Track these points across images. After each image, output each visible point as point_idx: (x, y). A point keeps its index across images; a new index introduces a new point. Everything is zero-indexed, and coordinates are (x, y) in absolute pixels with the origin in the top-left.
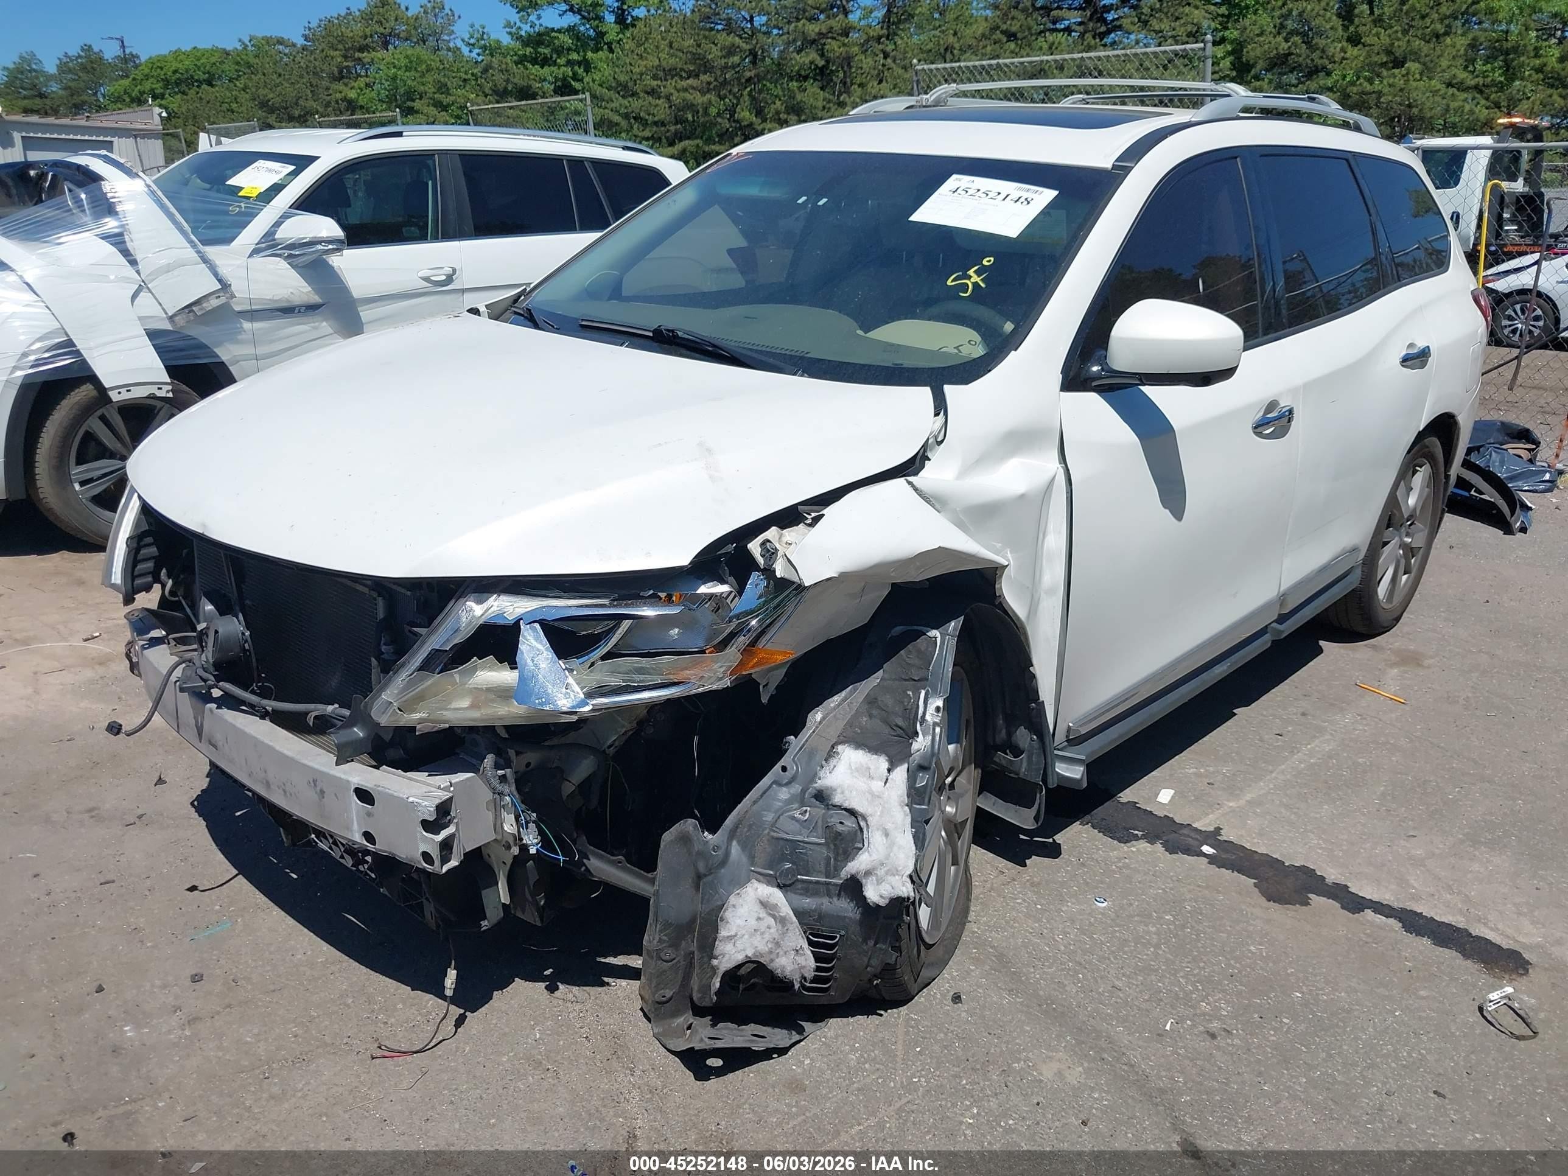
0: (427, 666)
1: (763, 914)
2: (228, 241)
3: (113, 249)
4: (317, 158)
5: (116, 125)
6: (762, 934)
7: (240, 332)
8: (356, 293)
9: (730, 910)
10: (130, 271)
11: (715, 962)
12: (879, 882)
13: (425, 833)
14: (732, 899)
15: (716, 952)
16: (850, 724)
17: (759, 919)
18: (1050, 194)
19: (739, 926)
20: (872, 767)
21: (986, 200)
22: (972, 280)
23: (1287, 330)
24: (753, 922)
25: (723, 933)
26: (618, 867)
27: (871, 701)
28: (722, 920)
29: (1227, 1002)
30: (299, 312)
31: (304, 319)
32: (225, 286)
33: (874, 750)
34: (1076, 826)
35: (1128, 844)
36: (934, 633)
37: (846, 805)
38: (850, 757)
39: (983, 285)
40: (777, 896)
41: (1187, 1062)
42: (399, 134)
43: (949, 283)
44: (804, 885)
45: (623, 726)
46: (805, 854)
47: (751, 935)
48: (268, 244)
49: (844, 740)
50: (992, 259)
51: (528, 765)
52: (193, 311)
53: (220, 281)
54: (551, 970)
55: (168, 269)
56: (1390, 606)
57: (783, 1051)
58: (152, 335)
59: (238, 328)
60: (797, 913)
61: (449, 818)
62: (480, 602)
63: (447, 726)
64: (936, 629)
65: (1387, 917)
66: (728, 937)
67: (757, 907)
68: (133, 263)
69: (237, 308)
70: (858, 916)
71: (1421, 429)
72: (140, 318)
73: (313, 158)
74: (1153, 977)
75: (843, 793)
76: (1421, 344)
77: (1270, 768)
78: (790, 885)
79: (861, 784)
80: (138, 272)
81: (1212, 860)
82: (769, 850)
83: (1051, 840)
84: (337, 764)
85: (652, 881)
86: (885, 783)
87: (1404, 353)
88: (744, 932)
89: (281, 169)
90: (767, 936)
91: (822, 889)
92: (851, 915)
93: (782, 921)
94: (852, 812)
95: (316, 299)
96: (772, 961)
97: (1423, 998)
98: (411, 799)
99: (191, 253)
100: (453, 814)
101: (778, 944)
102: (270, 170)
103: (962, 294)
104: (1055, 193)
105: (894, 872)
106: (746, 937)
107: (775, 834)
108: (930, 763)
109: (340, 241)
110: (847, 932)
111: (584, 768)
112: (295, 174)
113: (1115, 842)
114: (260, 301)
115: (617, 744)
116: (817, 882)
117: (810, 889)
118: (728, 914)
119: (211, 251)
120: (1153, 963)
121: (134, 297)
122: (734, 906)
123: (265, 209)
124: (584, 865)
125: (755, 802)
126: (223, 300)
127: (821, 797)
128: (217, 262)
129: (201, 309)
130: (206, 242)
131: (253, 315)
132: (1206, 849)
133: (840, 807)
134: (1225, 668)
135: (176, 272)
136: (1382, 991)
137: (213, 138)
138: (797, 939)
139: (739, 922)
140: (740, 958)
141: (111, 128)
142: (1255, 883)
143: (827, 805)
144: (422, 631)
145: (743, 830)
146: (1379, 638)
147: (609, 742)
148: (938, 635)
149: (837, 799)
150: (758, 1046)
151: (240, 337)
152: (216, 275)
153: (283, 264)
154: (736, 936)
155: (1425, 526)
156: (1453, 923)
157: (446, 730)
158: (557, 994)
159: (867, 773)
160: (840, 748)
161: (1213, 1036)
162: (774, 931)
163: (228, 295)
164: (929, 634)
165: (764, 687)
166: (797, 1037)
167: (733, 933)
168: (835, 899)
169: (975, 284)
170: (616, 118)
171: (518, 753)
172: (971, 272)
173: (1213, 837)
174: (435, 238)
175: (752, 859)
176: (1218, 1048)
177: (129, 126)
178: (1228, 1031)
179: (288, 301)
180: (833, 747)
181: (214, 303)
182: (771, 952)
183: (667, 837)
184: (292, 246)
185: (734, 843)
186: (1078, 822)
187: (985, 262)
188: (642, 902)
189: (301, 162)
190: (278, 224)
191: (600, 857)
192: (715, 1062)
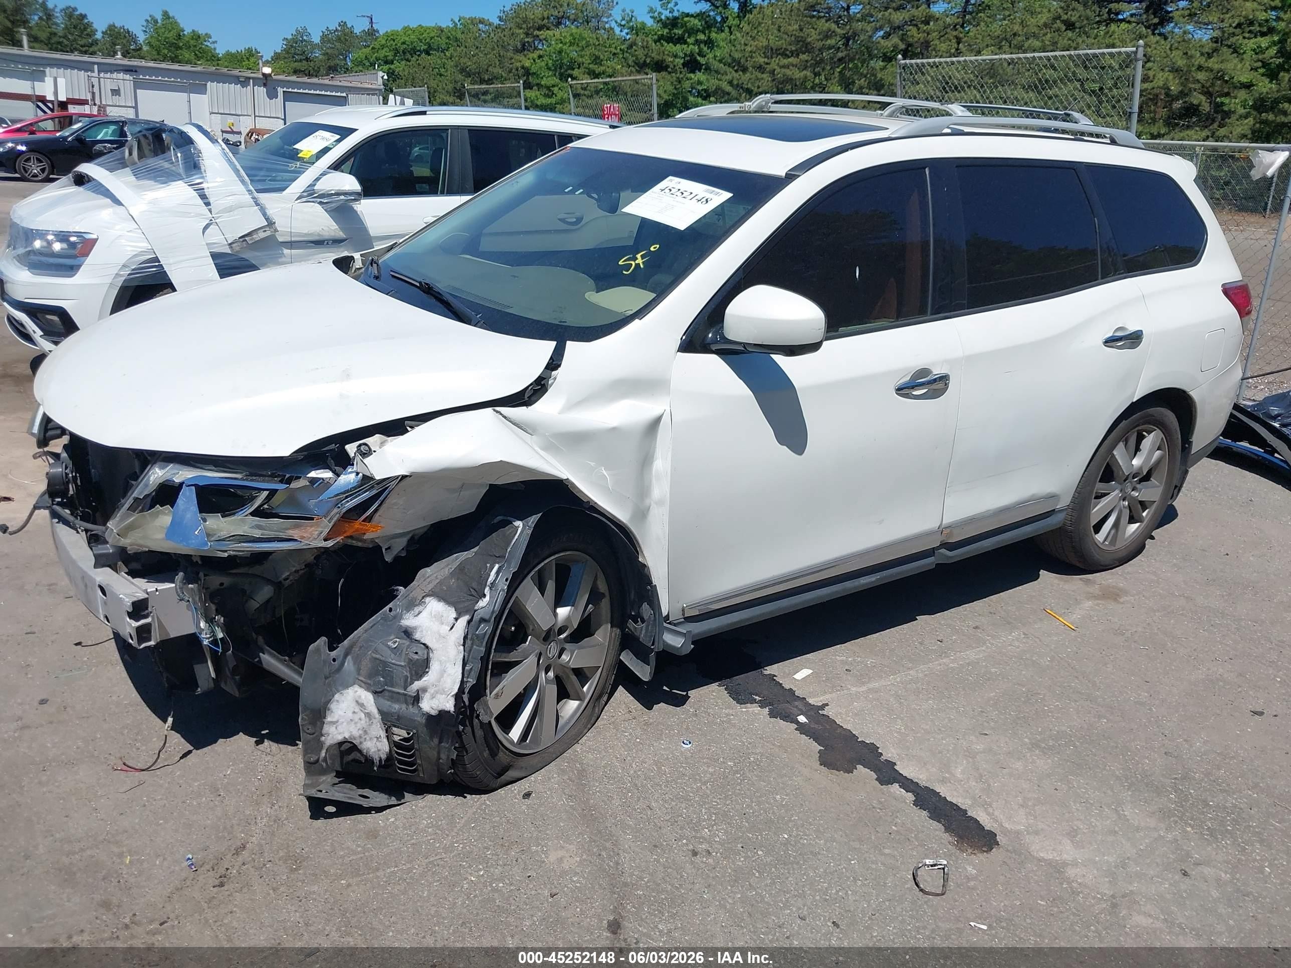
0: (132, 508)
1: (357, 709)
2: (282, 189)
3: (195, 194)
4: (356, 130)
5: (350, 85)
6: (356, 723)
7: (281, 257)
8: (372, 232)
9: (334, 703)
10: (205, 209)
11: (323, 738)
12: (433, 697)
13: (128, 619)
14: (337, 696)
15: (324, 731)
16: (441, 583)
17: (354, 712)
18: (726, 195)
19: (340, 716)
20: (445, 615)
21: (680, 198)
22: (637, 262)
23: (966, 310)
24: (350, 715)
25: (329, 719)
26: (283, 664)
27: (461, 569)
28: (329, 710)
29: (726, 832)
30: (328, 244)
31: (331, 250)
32: (271, 223)
33: (448, 602)
34: (714, 686)
35: (742, 706)
36: (519, 524)
37: (423, 641)
38: (434, 606)
39: (642, 266)
40: (367, 698)
41: (661, 868)
42: (424, 113)
43: (620, 263)
44: (390, 694)
45: (294, 567)
46: (392, 672)
47: (348, 723)
48: (310, 194)
49: (433, 594)
50: (658, 246)
51: (222, 584)
52: (246, 240)
53: (267, 219)
54: (267, 731)
55: (230, 209)
56: (1113, 548)
57: (380, 810)
58: (214, 256)
59: (280, 254)
60: (380, 712)
61: (146, 612)
62: (162, 468)
63: (147, 550)
64: (521, 520)
65: (907, 791)
66: (332, 722)
67: (354, 704)
68: (208, 204)
69: (281, 239)
70: (424, 721)
71: (1134, 400)
72: (207, 244)
73: (352, 131)
74: (683, 805)
75: (422, 631)
76: (1132, 328)
77: (910, 665)
78: (381, 692)
79: (435, 626)
80: (210, 211)
81: (801, 728)
82: (370, 666)
83: (685, 693)
84: (95, 567)
85: (300, 674)
86: (451, 628)
87: (1110, 334)
88: (343, 720)
89: (330, 138)
90: (359, 726)
91: (402, 698)
92: (419, 719)
93: (368, 715)
94: (426, 646)
95: (341, 235)
96: (361, 743)
97: (885, 855)
98: (121, 596)
99: (248, 198)
100: (150, 609)
101: (366, 732)
102: (323, 138)
103: (624, 272)
104: (731, 195)
105: (443, 692)
106: (345, 724)
107: (374, 655)
108: (491, 618)
109: (358, 194)
110: (417, 731)
111: (265, 593)
112: (339, 141)
113: (735, 702)
114: (300, 235)
115: (291, 578)
116: (398, 693)
117: (395, 697)
118: (333, 706)
119: (264, 198)
120: (691, 795)
121: (206, 228)
122: (338, 701)
123: (310, 169)
124: (259, 657)
125: (366, 631)
126: (268, 233)
127: (407, 633)
128: (267, 206)
129: (251, 239)
130: (258, 191)
131: (291, 245)
132: (802, 719)
133: (418, 641)
134: (874, 579)
135: (236, 212)
136: (856, 845)
137: (398, 98)
138: (378, 730)
139: (341, 713)
140: (340, 738)
141: (346, 87)
142: (820, 750)
143: (411, 639)
144: (133, 482)
145: (356, 649)
146: (1098, 574)
147: (284, 576)
148: (521, 525)
149: (417, 636)
150: (365, 803)
151: (280, 260)
152: (264, 214)
153: (319, 208)
154: (337, 722)
155: (1161, 484)
156: (959, 804)
157: (146, 552)
158: (261, 747)
159: (439, 618)
160: (427, 599)
161: (695, 854)
162: (364, 722)
163: (272, 230)
164: (515, 523)
165: (386, 549)
166: (396, 802)
167: (334, 720)
168: (411, 706)
169: (638, 265)
170: (728, 88)
171: (205, 575)
172: (639, 256)
173: (815, 712)
174: (442, 193)
175: (359, 671)
176: (692, 863)
177: (359, 85)
178: (709, 853)
179: (319, 235)
180: (423, 598)
181: (262, 235)
182: (360, 737)
183: (312, 647)
184: (322, 196)
185: (349, 658)
186: (717, 684)
187: (652, 249)
188: (294, 690)
189: (344, 132)
190: (318, 179)
191: (271, 654)
192: (331, 809)
